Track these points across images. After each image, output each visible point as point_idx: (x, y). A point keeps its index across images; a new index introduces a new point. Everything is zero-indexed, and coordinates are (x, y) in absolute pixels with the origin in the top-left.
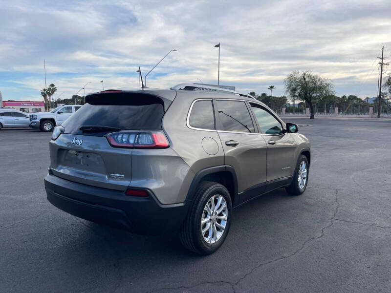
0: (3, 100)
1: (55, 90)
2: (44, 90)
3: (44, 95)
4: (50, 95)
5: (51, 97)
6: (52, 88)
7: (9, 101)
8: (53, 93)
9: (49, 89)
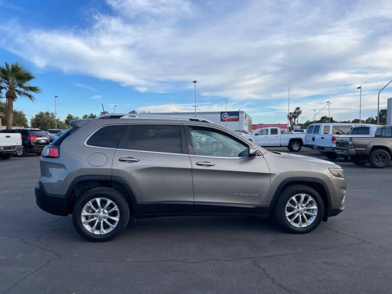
0: (253, 124)
1: (299, 113)
2: (291, 113)
3: (290, 118)
4: (295, 117)
5: (296, 119)
6: (297, 111)
7: (260, 125)
8: (298, 116)
9: (295, 113)
